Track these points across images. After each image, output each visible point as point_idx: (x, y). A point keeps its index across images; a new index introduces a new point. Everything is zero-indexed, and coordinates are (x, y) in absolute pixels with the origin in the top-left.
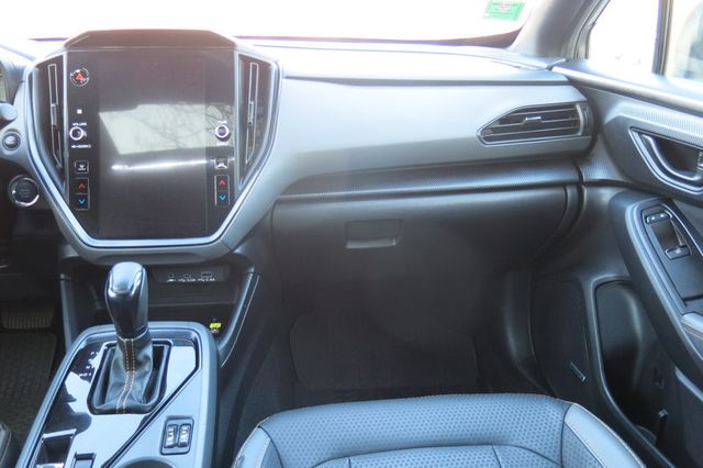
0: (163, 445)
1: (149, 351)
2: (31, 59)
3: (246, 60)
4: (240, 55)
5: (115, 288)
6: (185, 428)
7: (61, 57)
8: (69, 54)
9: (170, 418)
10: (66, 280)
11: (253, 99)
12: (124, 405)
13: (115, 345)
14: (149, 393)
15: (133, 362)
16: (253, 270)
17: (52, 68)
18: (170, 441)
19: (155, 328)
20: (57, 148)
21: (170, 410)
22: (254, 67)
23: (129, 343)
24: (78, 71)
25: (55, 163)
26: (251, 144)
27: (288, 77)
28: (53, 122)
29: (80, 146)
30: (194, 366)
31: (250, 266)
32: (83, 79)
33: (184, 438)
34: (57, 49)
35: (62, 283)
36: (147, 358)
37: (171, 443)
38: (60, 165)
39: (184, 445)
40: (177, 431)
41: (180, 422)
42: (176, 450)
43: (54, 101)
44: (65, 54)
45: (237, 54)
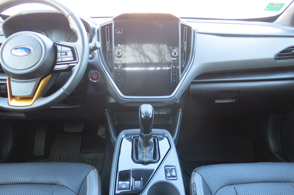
0: (166, 176)
1: (152, 140)
3: (183, 25)
4: (181, 24)
5: (144, 114)
6: (173, 170)
7: (112, 23)
8: (115, 23)
9: (166, 166)
10: (108, 111)
11: (185, 41)
12: (147, 160)
13: (138, 137)
14: (155, 156)
15: (147, 144)
16: (181, 110)
17: (107, 28)
18: (169, 175)
19: (154, 131)
20: (109, 59)
21: (165, 163)
22: (186, 28)
23: (146, 136)
25: (108, 65)
26: (184, 59)
27: (198, 33)
28: (108, 49)
30: (169, 147)
31: (180, 108)
33: (174, 174)
34: (110, 21)
35: (107, 112)
36: (151, 142)
37: (169, 176)
38: (110, 66)
39: (174, 177)
40: (171, 171)
41: (170, 168)
42: (172, 178)
43: (108, 41)
44: (113, 23)
45: (180, 23)
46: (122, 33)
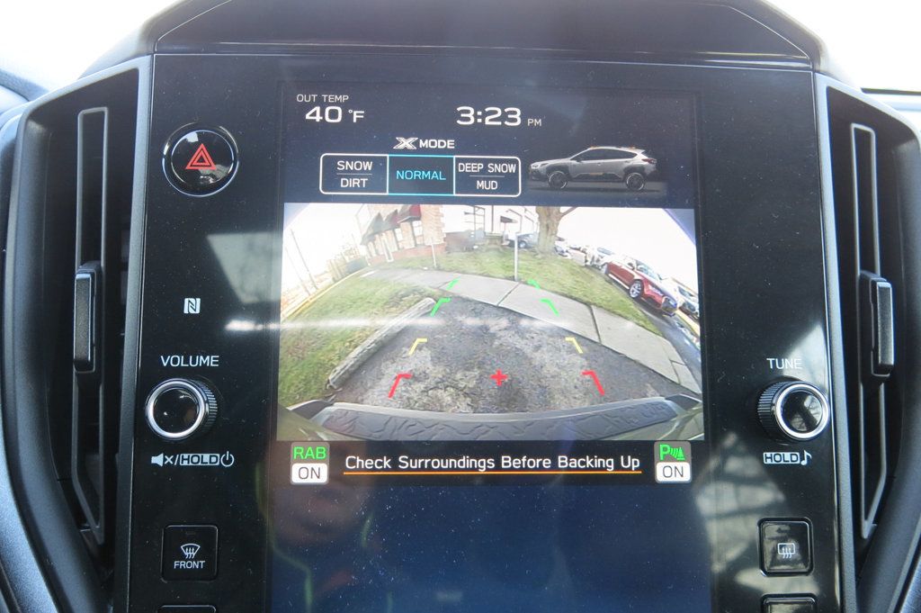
2: (22, 89)
4: (830, 91)
7: (133, 75)
8: (162, 70)
11: (868, 265)
17: (94, 123)
20: (88, 444)
22: (863, 138)
24: (192, 137)
25: (74, 517)
28: (83, 341)
29: (187, 460)
32: (210, 171)
38: (96, 527)
43: (90, 255)
44: (144, 65)
45: (822, 84)
46: (233, 169)
